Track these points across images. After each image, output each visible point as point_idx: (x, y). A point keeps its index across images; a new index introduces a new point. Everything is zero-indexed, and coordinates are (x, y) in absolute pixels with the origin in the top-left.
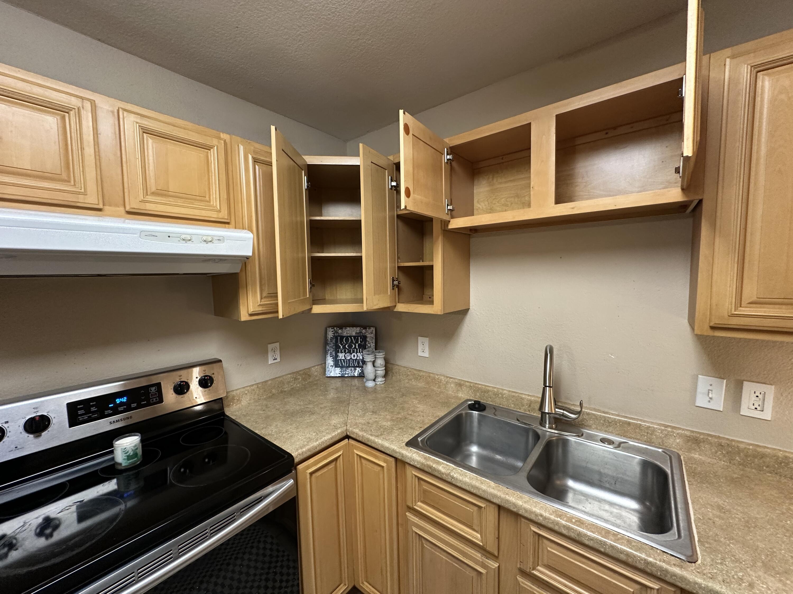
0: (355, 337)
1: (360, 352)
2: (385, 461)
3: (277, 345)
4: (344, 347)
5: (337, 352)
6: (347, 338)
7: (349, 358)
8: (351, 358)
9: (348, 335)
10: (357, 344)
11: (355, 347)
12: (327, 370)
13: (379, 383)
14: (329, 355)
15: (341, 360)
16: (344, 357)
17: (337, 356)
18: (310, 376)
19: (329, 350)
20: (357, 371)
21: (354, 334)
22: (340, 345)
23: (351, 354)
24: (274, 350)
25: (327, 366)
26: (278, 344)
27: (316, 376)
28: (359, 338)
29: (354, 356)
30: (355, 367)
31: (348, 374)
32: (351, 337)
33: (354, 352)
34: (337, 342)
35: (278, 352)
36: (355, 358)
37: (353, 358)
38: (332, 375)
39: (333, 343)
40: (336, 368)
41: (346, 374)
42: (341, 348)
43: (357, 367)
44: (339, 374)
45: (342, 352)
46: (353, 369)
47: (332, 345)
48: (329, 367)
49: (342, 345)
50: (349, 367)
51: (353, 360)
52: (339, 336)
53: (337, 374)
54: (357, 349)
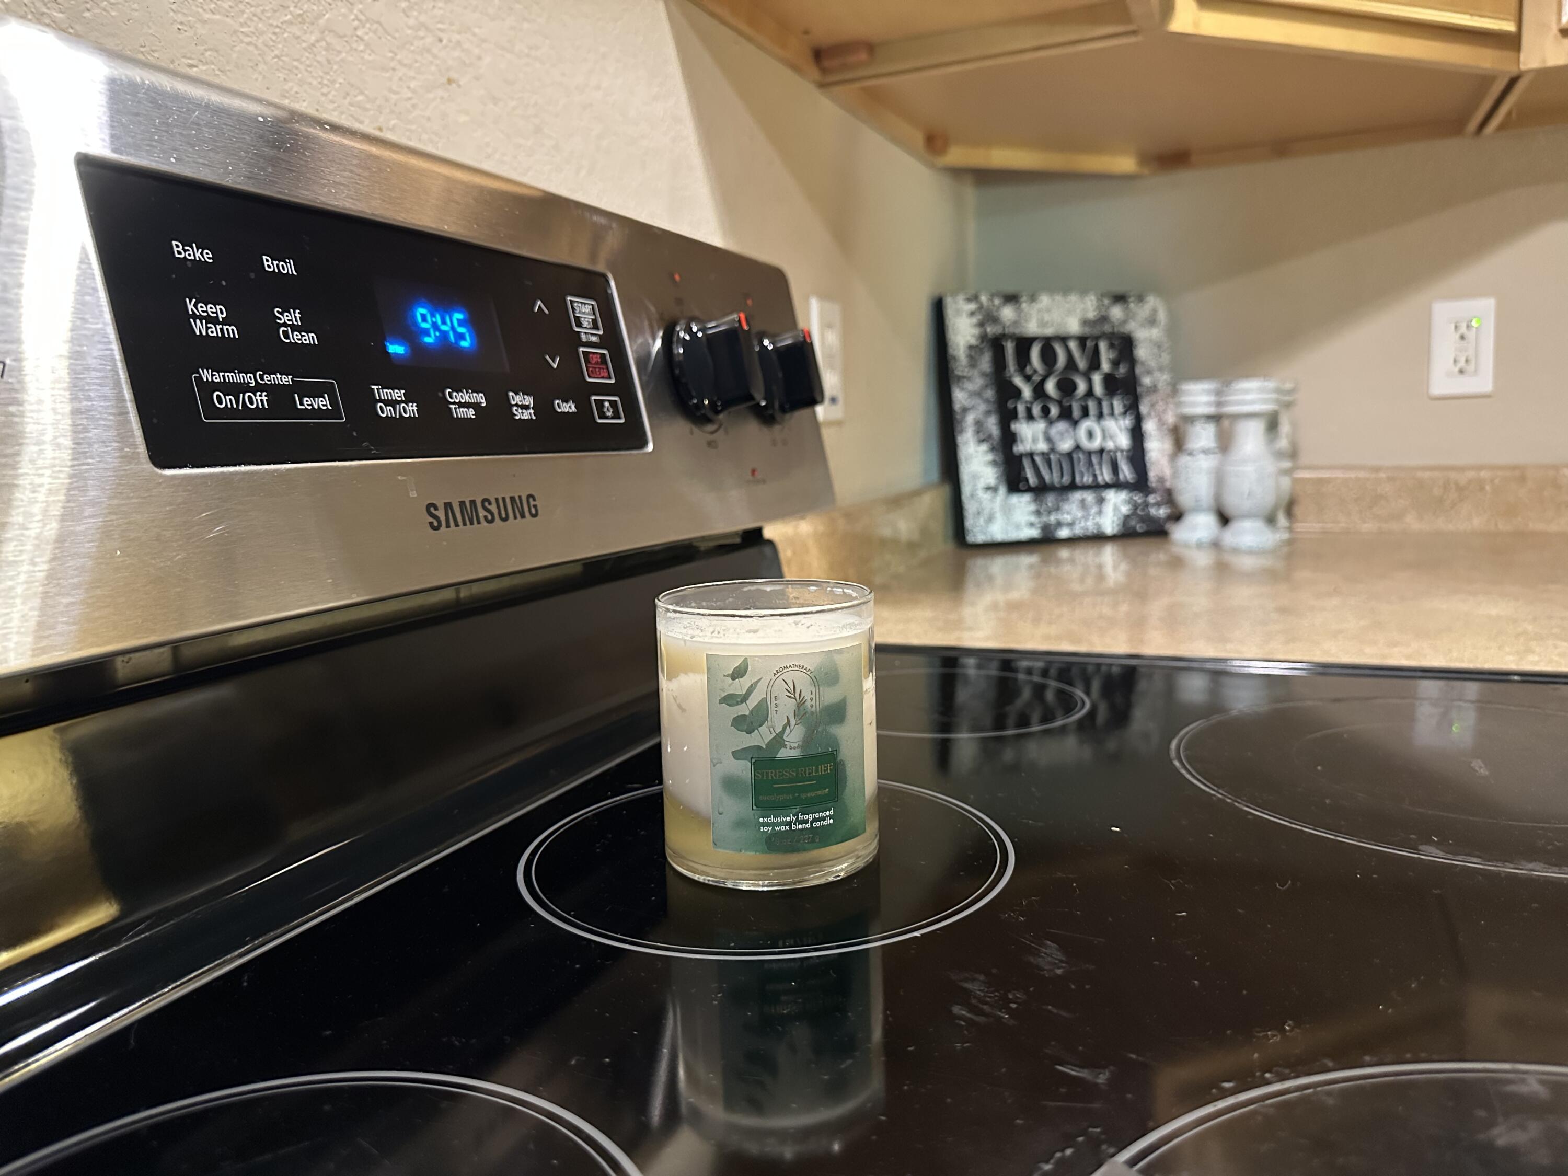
0: (1079, 342)
4: (1039, 392)
5: (1006, 414)
6: (1048, 345)
7: (1066, 445)
8: (1078, 448)
9: (1050, 332)
10: (1096, 377)
11: (1090, 393)
12: (971, 508)
14: (969, 435)
15: (1031, 455)
16: (1047, 441)
17: (1008, 439)
19: (965, 410)
20: (1108, 508)
21: (1073, 326)
22: (1018, 381)
23: (1075, 423)
25: (966, 492)
28: (1101, 344)
29: (1090, 435)
30: (1098, 489)
31: (1071, 525)
32: (1064, 339)
33: (1085, 413)
34: (1000, 365)
36: (1096, 443)
37: (1086, 444)
38: (998, 531)
39: (984, 375)
40: (1016, 498)
41: (1059, 524)
42: (1027, 395)
44: (1032, 525)
45: (1030, 417)
46: (1089, 497)
47: (979, 380)
48: (981, 494)
50: (1073, 486)
51: (1088, 453)
52: (1006, 336)
53: (1018, 527)
54: (1099, 402)
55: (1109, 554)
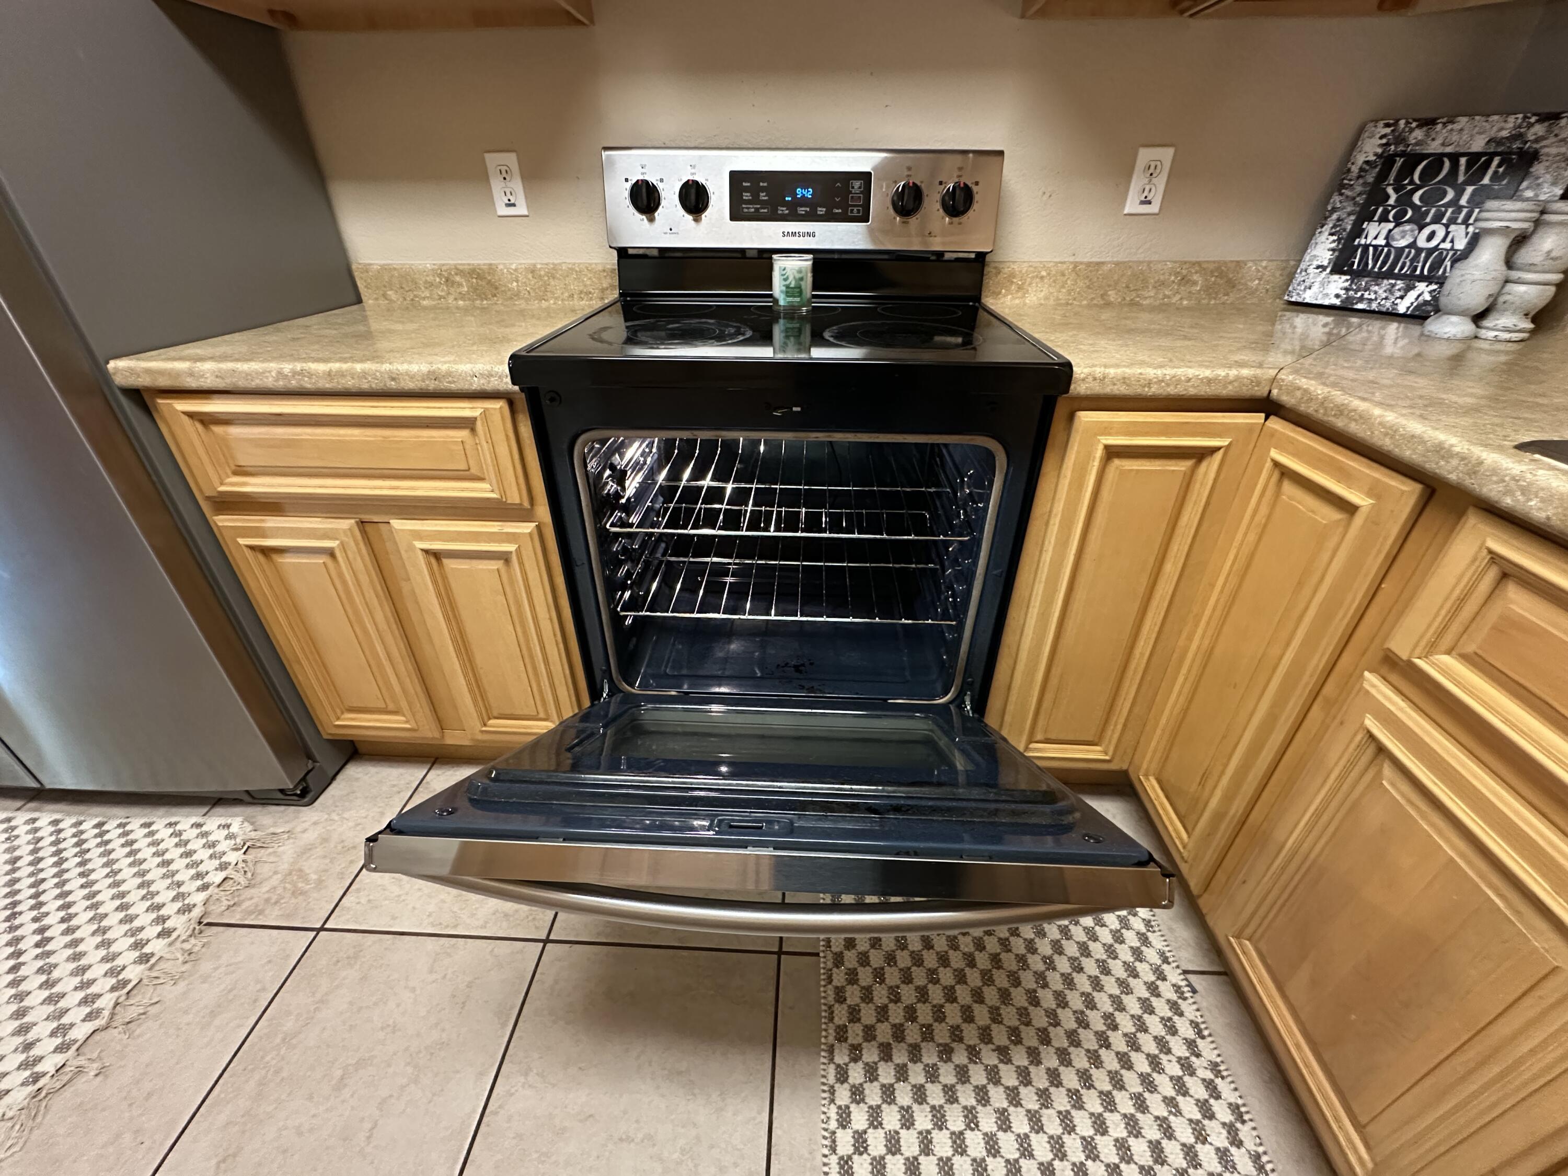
0: (1473, 158)
1: (1465, 222)
2: (1373, 491)
3: (1166, 155)
4: (1405, 200)
5: (1365, 216)
6: (1438, 160)
7: (1402, 243)
8: (1413, 245)
9: (1448, 150)
10: (1470, 189)
11: (1454, 203)
12: (1299, 278)
13: (1491, 334)
14: (1327, 229)
15: (1366, 247)
16: (1387, 238)
17: (1358, 231)
18: (1232, 284)
19: (1334, 210)
20: (1412, 296)
21: (1478, 145)
22: (1390, 190)
23: (1421, 228)
24: (1151, 171)
25: (1303, 266)
26: (1170, 151)
27: (1253, 292)
28: (1496, 161)
29: (1431, 237)
30: (1411, 279)
31: (1370, 300)
32: (1454, 158)
33: (1437, 220)
34: (1382, 177)
35: (1161, 182)
36: (1433, 243)
37: (1422, 243)
38: (1309, 297)
39: (1365, 184)
40: (1336, 277)
41: (1361, 299)
42: (1391, 201)
43: (1421, 278)
44: (1337, 296)
45: (1384, 219)
46: (1400, 284)
47: (1359, 189)
48: (1311, 270)
49: (1396, 190)
50: (1390, 275)
51: (1419, 251)
52: (1403, 154)
53: (1327, 295)
54: (1460, 209)
55: (1393, 329)
